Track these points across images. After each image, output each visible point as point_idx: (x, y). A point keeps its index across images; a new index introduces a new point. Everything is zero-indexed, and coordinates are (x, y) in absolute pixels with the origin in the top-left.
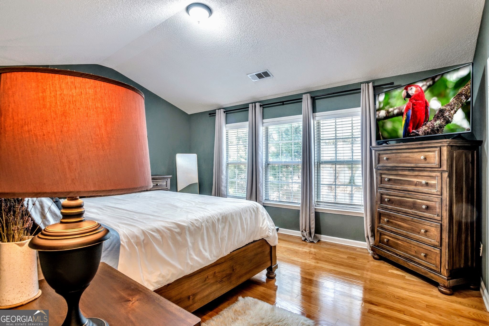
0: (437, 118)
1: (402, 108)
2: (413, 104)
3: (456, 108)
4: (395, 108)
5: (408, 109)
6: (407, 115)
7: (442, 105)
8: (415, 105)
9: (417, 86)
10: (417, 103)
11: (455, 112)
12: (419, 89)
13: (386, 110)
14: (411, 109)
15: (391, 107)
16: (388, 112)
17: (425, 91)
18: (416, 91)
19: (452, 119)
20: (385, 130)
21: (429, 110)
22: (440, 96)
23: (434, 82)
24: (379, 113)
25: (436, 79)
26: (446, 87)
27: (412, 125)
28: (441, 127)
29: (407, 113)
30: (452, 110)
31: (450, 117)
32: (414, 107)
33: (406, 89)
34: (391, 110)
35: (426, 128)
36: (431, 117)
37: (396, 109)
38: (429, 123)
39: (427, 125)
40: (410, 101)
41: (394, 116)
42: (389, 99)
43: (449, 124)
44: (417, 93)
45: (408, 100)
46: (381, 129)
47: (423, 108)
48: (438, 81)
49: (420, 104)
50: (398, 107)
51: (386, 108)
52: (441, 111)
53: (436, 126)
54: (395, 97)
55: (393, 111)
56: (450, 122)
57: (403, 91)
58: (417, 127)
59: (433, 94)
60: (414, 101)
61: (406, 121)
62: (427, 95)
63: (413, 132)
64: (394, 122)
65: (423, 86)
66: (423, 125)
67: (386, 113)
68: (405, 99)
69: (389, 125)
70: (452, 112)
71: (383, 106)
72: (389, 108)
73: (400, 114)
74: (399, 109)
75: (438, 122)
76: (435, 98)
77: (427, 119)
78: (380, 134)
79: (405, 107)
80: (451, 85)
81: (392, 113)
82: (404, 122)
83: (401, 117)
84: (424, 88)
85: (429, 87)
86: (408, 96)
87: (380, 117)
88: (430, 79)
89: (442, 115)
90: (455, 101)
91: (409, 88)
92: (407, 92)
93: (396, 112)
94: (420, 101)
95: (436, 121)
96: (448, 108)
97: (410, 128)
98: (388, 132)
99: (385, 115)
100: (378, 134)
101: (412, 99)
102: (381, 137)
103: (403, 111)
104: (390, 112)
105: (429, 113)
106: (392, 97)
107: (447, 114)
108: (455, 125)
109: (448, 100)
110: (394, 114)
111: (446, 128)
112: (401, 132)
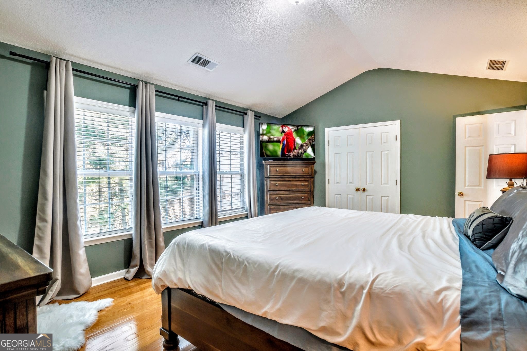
0: (300, 148)
1: (280, 138)
2: (287, 137)
3: (308, 145)
4: (275, 136)
5: (283, 139)
6: (283, 143)
7: (302, 142)
8: (288, 138)
9: (289, 128)
10: (289, 137)
11: (308, 147)
12: (290, 130)
13: (268, 136)
14: (285, 140)
15: (272, 135)
16: (270, 138)
17: (293, 132)
18: (288, 130)
19: (307, 150)
20: (268, 150)
21: (296, 143)
22: (301, 137)
23: (298, 129)
24: (263, 137)
25: (299, 128)
26: (304, 134)
27: (286, 150)
28: (302, 154)
29: (283, 142)
30: (307, 146)
31: (306, 149)
32: (287, 139)
33: (282, 127)
34: (272, 137)
35: (295, 153)
36: (297, 148)
37: (275, 138)
38: (296, 150)
39: (295, 151)
40: (285, 135)
41: (274, 141)
42: (270, 129)
43: (306, 153)
44: (289, 132)
45: (283, 134)
46: (264, 149)
47: (292, 141)
48: (300, 129)
49: (291, 138)
50: (277, 136)
51: (269, 135)
52: (302, 145)
53: (299, 153)
54: (274, 130)
55: (274, 138)
56: (306, 152)
57: (280, 127)
58: (290, 151)
59: (298, 136)
60: (287, 136)
61: (283, 146)
62: (294, 135)
63: (287, 154)
64: (274, 145)
65: (292, 129)
66: (293, 151)
67: (268, 139)
68: (281, 133)
69: (271, 147)
70: (307, 147)
71: (266, 133)
72: (270, 135)
73: (278, 141)
74: (278, 138)
75: (300, 151)
76: (298, 137)
77: (295, 148)
78: (264, 152)
79: (282, 138)
80: (306, 134)
81: (272, 140)
82: (281, 147)
83: (279, 144)
84: (293, 130)
85: (295, 130)
86: (283, 132)
87: (264, 140)
88: (296, 126)
89: (302, 148)
90: (308, 142)
91: (284, 127)
92: (283, 129)
93: (275, 139)
94: (291, 137)
95: (299, 150)
96: (305, 145)
97: (285, 151)
98: (270, 152)
99: (267, 140)
100: (262, 151)
101: (286, 134)
102: (265, 154)
103: (281, 140)
104: (271, 139)
105: (296, 145)
106: (272, 129)
107: (304, 148)
108: (309, 154)
109: (305, 140)
110: (274, 140)
111: (304, 155)
112: (279, 153)
